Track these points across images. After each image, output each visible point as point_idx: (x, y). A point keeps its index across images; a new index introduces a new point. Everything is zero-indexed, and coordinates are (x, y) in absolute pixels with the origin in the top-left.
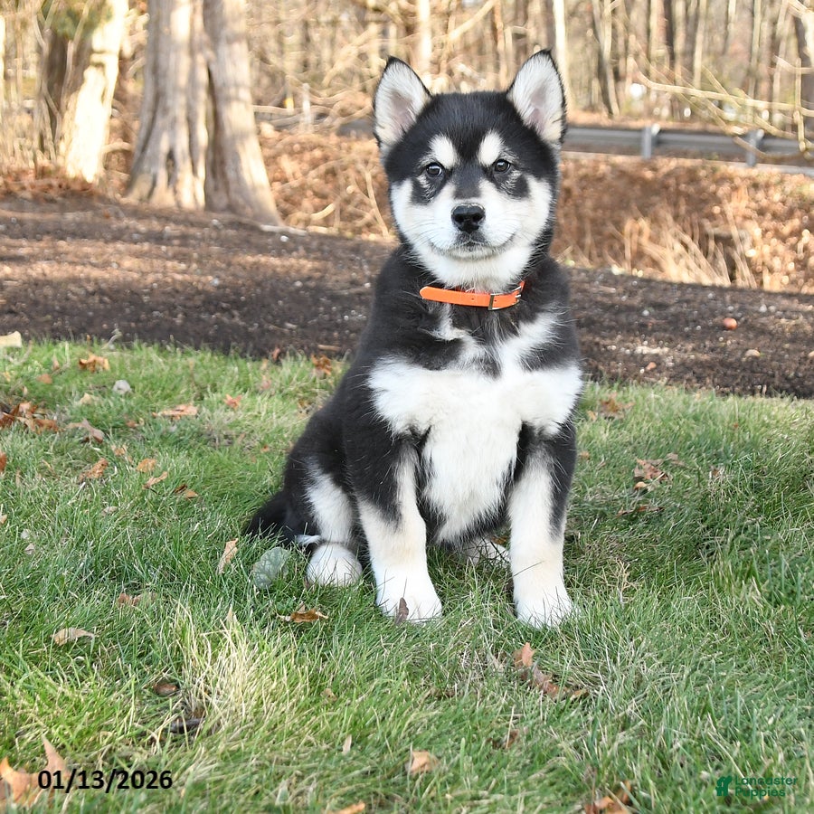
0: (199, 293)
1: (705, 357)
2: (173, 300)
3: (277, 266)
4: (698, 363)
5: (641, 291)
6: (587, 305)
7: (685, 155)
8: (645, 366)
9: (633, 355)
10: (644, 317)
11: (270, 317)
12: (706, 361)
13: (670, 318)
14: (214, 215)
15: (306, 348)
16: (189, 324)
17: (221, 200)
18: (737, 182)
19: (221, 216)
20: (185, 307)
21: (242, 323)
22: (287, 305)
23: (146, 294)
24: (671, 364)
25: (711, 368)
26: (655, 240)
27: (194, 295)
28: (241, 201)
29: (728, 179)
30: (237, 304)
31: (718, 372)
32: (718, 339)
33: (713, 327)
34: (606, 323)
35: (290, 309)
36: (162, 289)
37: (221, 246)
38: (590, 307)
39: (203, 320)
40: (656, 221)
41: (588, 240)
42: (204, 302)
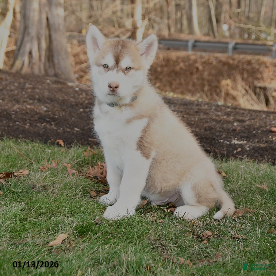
0: (37, 114)
1: (263, 145)
2: (25, 117)
3: (73, 102)
4: (260, 148)
5: (232, 114)
6: (209, 121)
7: (246, 53)
8: (237, 149)
9: (230, 145)
10: (234, 126)
11: (68, 125)
12: (264, 147)
13: (246, 127)
14: (48, 78)
15: (83, 140)
16: (31, 128)
17: (51, 72)
18: (268, 64)
19: (51, 78)
20: (30, 120)
21: (55, 128)
22: (76, 120)
23: (13, 114)
24: (248, 149)
25: (267, 151)
26: (234, 88)
27: (34, 115)
28: (60, 72)
29: (264, 63)
30: (54, 119)
31: (270, 153)
32: (269, 137)
33: (266, 131)
34: (218, 129)
35: (77, 122)
36: (20, 112)
37: (49, 92)
38: (211, 121)
39: (38, 126)
40: (234, 80)
41: (206, 88)
42: (39, 118)
